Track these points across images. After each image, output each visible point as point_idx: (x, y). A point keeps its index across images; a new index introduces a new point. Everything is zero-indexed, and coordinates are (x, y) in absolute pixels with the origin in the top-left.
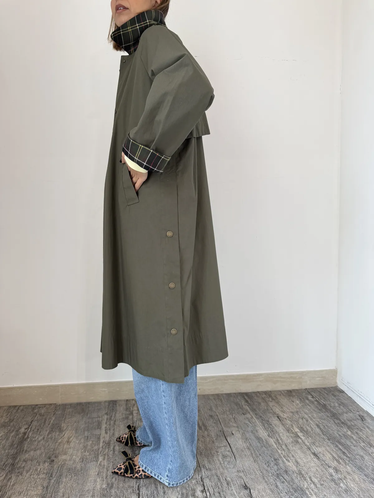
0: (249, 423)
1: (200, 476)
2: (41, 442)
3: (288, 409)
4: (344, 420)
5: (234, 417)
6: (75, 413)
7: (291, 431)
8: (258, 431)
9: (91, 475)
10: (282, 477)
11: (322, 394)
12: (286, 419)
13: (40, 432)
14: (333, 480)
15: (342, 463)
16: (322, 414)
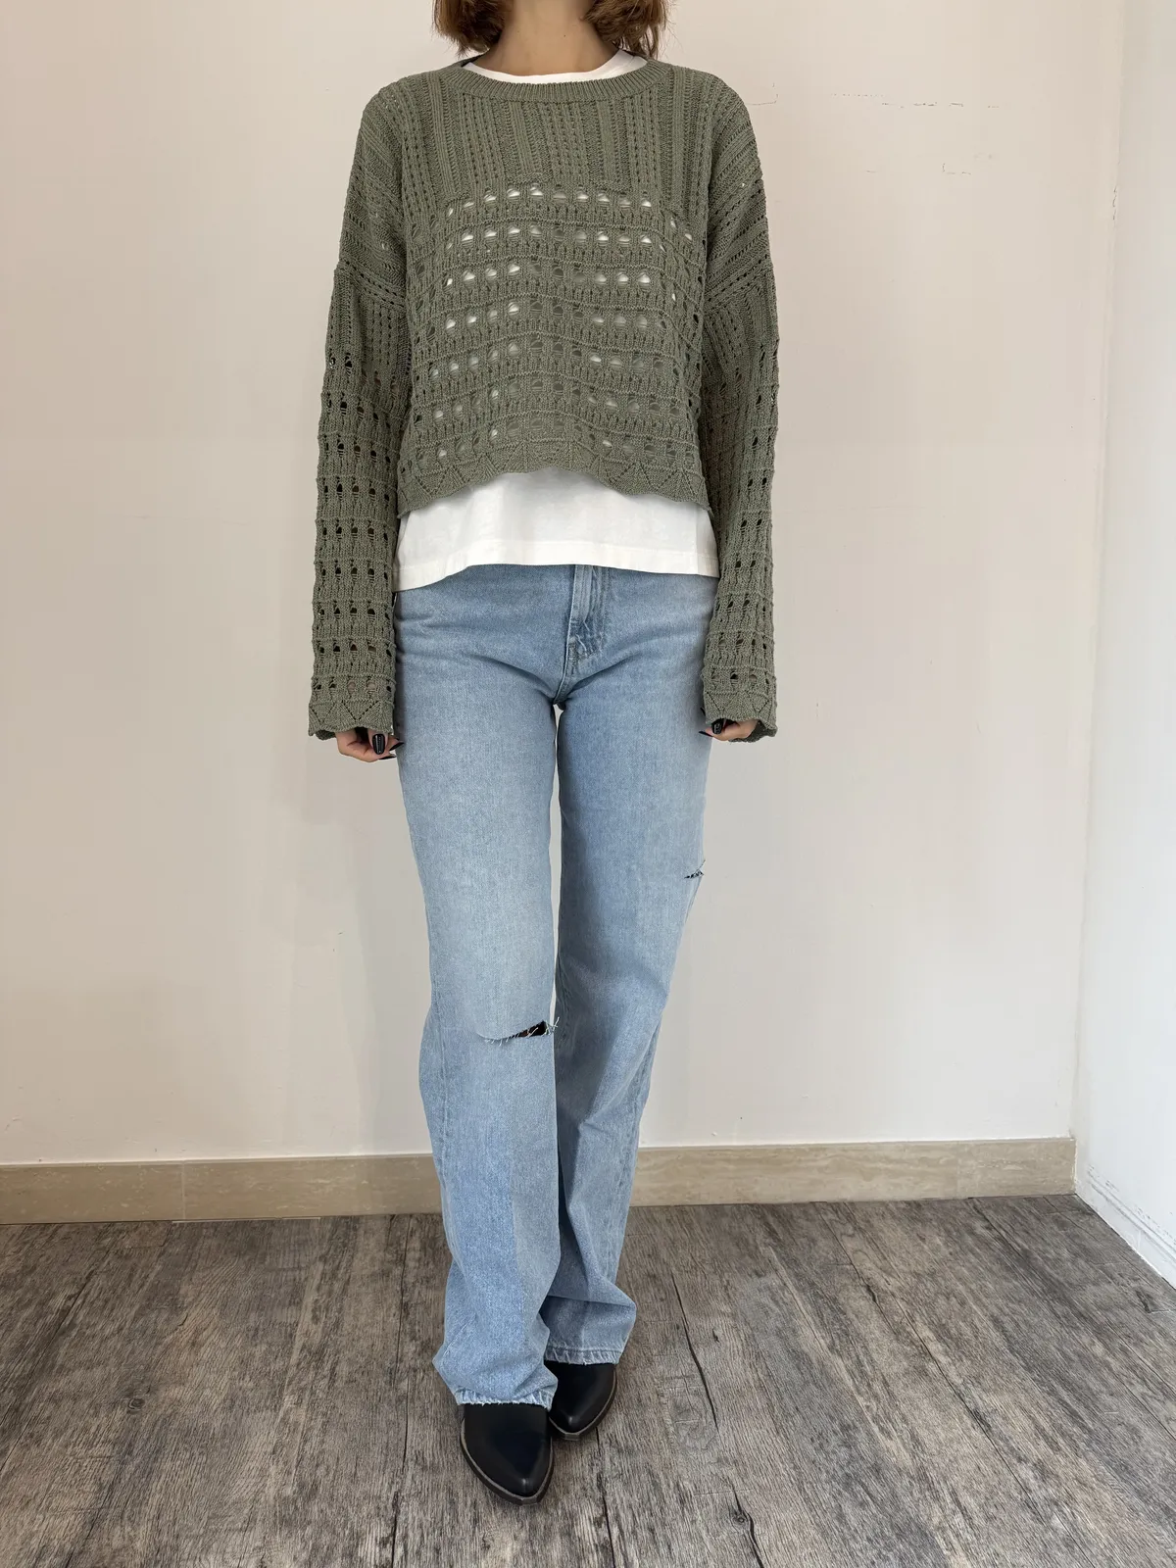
0: (774, 1307)
1: (595, 1471)
2: (110, 1343)
3: (904, 1262)
4: (1086, 1307)
5: (725, 1283)
6: (225, 1253)
7: (907, 1337)
8: (800, 1332)
9: (252, 1452)
10: (863, 1485)
11: (1020, 1219)
12: (893, 1295)
13: (112, 1310)
14: (1029, 1505)
15: (1067, 1450)
16: (1016, 1283)
